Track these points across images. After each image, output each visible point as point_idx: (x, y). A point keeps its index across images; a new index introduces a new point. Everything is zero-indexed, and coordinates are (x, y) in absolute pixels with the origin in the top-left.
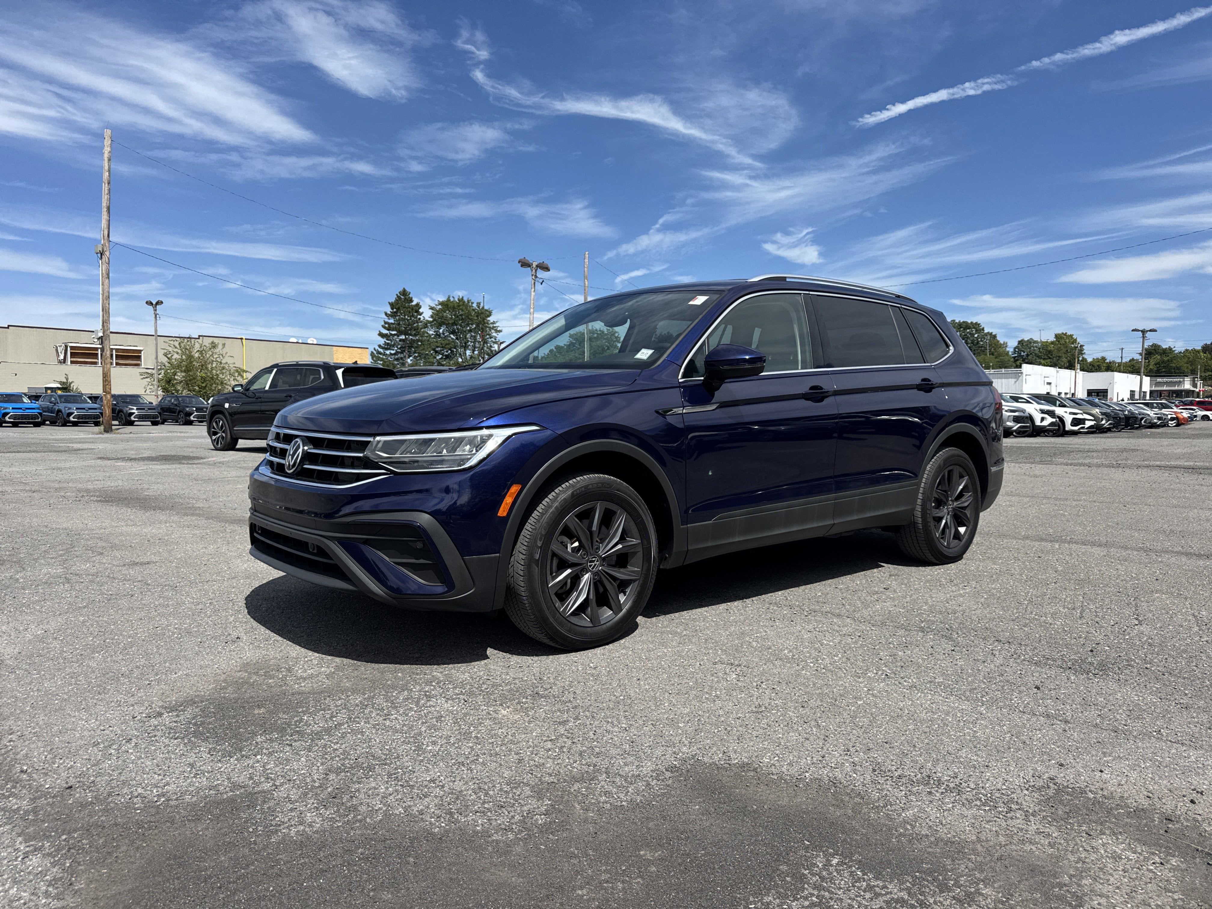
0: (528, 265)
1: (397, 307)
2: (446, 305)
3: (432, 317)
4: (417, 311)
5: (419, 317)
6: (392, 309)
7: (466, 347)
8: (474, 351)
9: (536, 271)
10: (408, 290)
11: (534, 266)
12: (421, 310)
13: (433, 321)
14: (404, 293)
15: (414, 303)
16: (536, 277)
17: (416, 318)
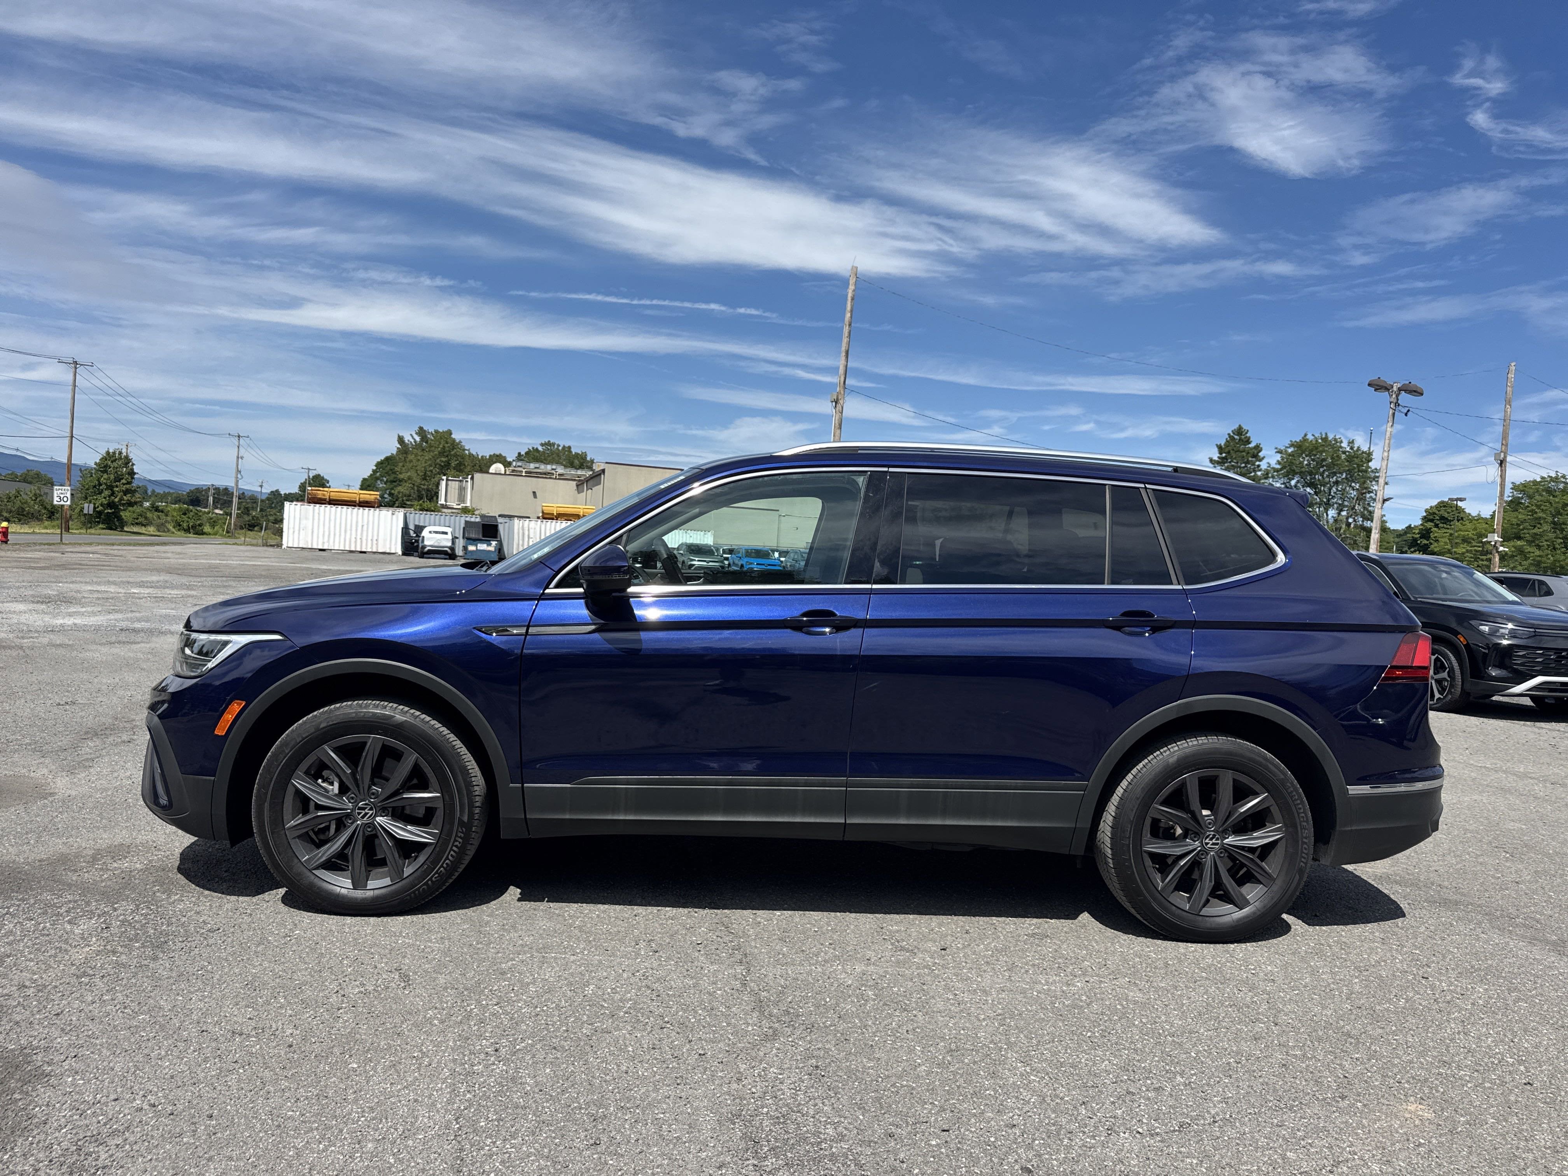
0: (1387, 388)
1: (1227, 450)
2: (1301, 447)
3: (1279, 463)
4: (1256, 456)
5: (1257, 463)
6: (1221, 453)
7: (1328, 505)
8: (1340, 511)
9: (1397, 396)
10: (1245, 427)
11: (1395, 389)
12: (1261, 454)
13: (1281, 469)
14: (1239, 431)
15: (1252, 445)
16: (1397, 404)
17: (1254, 465)
